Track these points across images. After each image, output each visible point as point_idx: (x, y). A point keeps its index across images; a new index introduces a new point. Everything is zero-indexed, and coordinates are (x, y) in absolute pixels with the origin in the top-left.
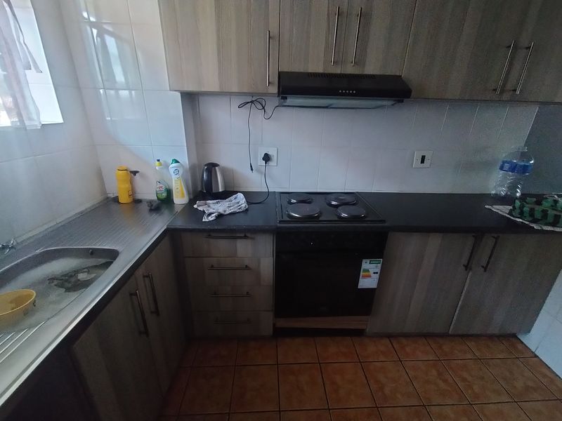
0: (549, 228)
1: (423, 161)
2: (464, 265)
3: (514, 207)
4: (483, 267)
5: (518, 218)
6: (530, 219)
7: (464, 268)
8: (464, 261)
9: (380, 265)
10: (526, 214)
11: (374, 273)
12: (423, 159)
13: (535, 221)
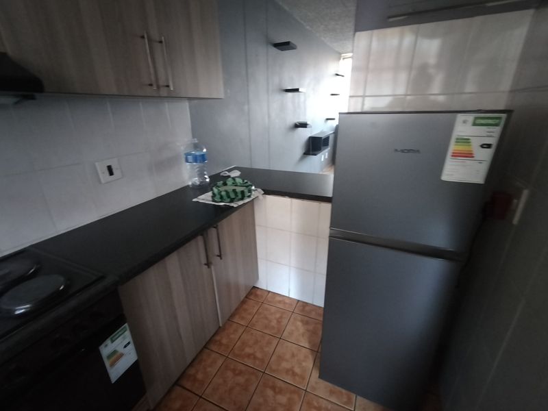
0: (241, 203)
1: (111, 173)
2: (205, 264)
3: (214, 194)
4: (218, 256)
5: (221, 202)
6: (229, 200)
7: (206, 267)
8: (204, 261)
9: (128, 333)
10: (225, 197)
11: (125, 347)
12: (110, 170)
13: (232, 201)
